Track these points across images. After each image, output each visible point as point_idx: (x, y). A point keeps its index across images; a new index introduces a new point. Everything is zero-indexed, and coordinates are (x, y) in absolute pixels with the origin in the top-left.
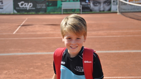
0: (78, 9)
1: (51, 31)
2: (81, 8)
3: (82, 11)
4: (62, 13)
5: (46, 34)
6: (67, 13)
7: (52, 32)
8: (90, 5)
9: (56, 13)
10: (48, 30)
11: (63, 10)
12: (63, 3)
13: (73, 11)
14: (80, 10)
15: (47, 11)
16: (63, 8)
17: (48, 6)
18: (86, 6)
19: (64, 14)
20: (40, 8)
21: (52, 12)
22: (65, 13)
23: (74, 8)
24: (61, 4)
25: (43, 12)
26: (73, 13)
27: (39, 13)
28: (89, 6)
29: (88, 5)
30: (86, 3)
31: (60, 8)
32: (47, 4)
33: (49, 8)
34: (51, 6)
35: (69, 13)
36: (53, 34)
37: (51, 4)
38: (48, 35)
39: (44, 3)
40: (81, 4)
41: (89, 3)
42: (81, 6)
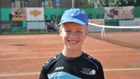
0: (43, 29)
1: (16, 51)
2: (46, 28)
3: (48, 31)
4: (28, 33)
5: (11, 55)
6: (32, 33)
7: (17, 53)
8: (54, 25)
9: (21, 33)
10: (14, 50)
11: (29, 30)
12: (28, 23)
13: (39, 31)
14: (45, 30)
15: (12, 31)
16: (28, 29)
17: (13, 26)
18: (51, 26)
19: (29, 34)
20: (4, 29)
21: (17, 32)
22: (30, 33)
23: (39, 28)
24: (27, 25)
25: (9, 33)
26: (38, 33)
27: (4, 33)
28: (54, 26)
29: (53, 25)
30: (51, 23)
31: (26, 28)
32: (12, 24)
33: (15, 29)
34: (17, 26)
35: (34, 33)
36: (18, 55)
37: (16, 24)
38: (13, 56)
39: (9, 24)
40: (46, 24)
41: (54, 24)
42: (47, 26)
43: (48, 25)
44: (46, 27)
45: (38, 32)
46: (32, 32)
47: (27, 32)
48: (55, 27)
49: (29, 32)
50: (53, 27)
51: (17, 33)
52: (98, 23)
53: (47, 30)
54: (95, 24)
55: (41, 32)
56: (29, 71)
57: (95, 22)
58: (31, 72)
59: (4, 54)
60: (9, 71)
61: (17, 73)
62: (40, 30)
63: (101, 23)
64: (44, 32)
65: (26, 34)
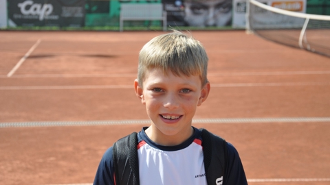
0: (157, 21)
1: (95, 70)
2: (165, 19)
3: (168, 26)
4: (121, 28)
5: (84, 78)
6: (131, 28)
7: (97, 74)
8: (184, 11)
9: (107, 28)
10: (90, 67)
11: (125, 21)
12: (123, 6)
13: (146, 24)
14: (161, 22)
15: (87, 24)
16: (122, 18)
17: (89, 11)
18: (176, 14)
19: (125, 31)
20: (69, 18)
21: (98, 26)
22: (127, 28)
23: (147, 18)
24: (119, 9)
25: (77, 27)
26: (146, 28)
27: (68, 28)
28: (182, 14)
29: (179, 11)
30: (175, 6)
31: (117, 18)
32: (87, 7)
33: (92, 18)
34: (96, 12)
35: (136, 28)
37: (94, 8)
38: (88, 81)
39: (80, 6)
40: (164, 9)
41: (182, 8)
42: (165, 14)
43: (168, 11)
44: (163, 16)
45: (145, 26)
46: (130, 26)
47: (119, 26)
48: (185, 16)
49: (124, 26)
50: (181, 17)
51: (97, 28)
52: (289, 7)
53: (165, 23)
54: (281, 8)
55: (151, 28)
56: (124, 118)
57: (284, 6)
58: (129, 118)
59: (67, 75)
60: (81, 115)
61: (99, 119)
62: (150, 23)
63: (298, 6)
64: (158, 28)
65: (118, 31)
